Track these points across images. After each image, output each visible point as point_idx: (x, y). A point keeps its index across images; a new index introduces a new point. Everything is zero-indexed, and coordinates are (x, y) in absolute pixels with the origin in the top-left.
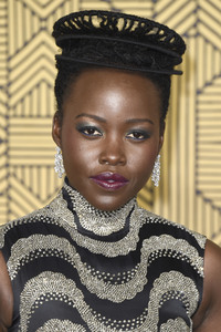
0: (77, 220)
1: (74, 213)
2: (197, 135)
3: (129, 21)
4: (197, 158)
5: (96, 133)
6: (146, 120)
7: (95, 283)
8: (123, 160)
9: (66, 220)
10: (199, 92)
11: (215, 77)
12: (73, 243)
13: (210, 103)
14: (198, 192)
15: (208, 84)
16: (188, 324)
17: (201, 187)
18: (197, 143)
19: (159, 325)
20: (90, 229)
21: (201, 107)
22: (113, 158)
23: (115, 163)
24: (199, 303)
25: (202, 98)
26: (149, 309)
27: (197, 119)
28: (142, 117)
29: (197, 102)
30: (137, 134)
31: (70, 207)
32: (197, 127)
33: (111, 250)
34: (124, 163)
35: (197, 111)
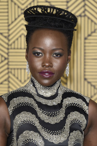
0: (37, 91)
1: (36, 88)
2: (85, 56)
3: (52, 9)
4: (85, 65)
5: (40, 55)
6: (60, 49)
7: (43, 116)
8: (51, 65)
9: (32, 91)
10: (85, 39)
11: (92, 33)
12: (35, 100)
13: (90, 43)
14: (85, 79)
15: (89, 35)
16: (82, 133)
17: (86, 77)
18: (85, 59)
19: (70, 133)
20: (42, 94)
21: (86, 45)
22: (47, 64)
23: (48, 66)
24: (86, 125)
25: (87, 41)
26: (65, 127)
27: (85, 50)
28: (58, 48)
29: (85, 43)
30: (57, 55)
31: (34, 85)
32: (85, 53)
33: (50, 103)
34: (52, 67)
35: (85, 46)
